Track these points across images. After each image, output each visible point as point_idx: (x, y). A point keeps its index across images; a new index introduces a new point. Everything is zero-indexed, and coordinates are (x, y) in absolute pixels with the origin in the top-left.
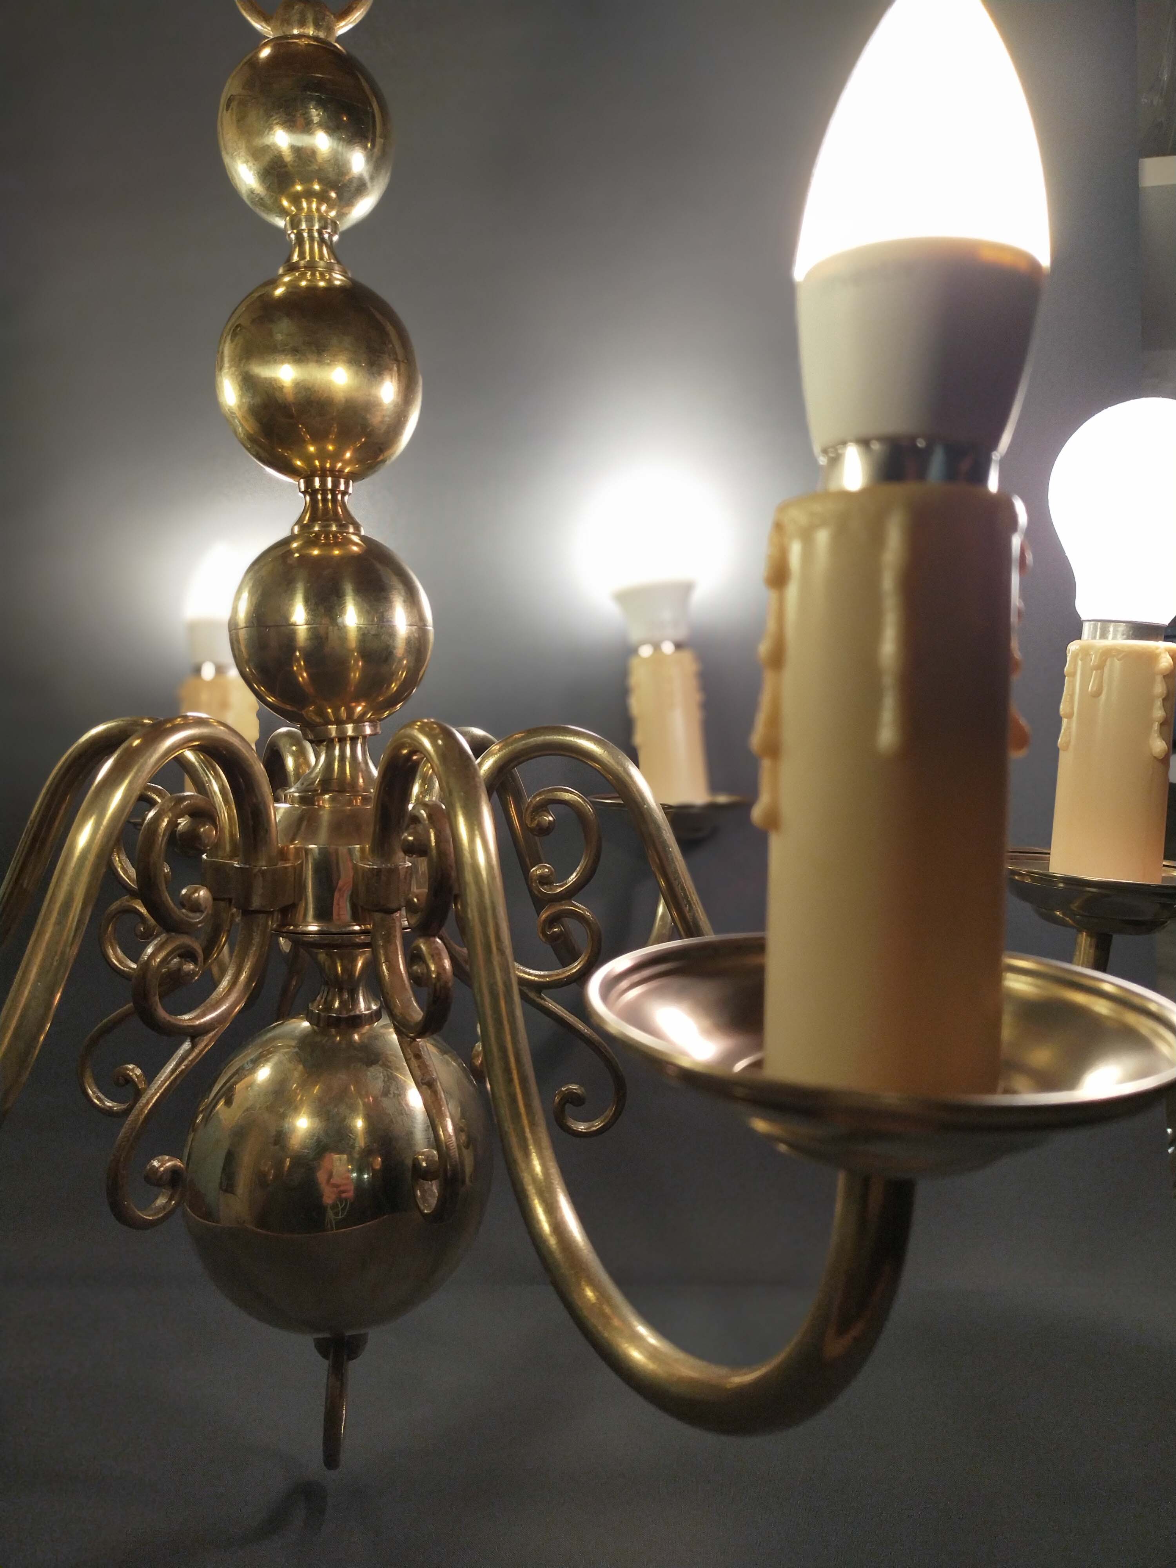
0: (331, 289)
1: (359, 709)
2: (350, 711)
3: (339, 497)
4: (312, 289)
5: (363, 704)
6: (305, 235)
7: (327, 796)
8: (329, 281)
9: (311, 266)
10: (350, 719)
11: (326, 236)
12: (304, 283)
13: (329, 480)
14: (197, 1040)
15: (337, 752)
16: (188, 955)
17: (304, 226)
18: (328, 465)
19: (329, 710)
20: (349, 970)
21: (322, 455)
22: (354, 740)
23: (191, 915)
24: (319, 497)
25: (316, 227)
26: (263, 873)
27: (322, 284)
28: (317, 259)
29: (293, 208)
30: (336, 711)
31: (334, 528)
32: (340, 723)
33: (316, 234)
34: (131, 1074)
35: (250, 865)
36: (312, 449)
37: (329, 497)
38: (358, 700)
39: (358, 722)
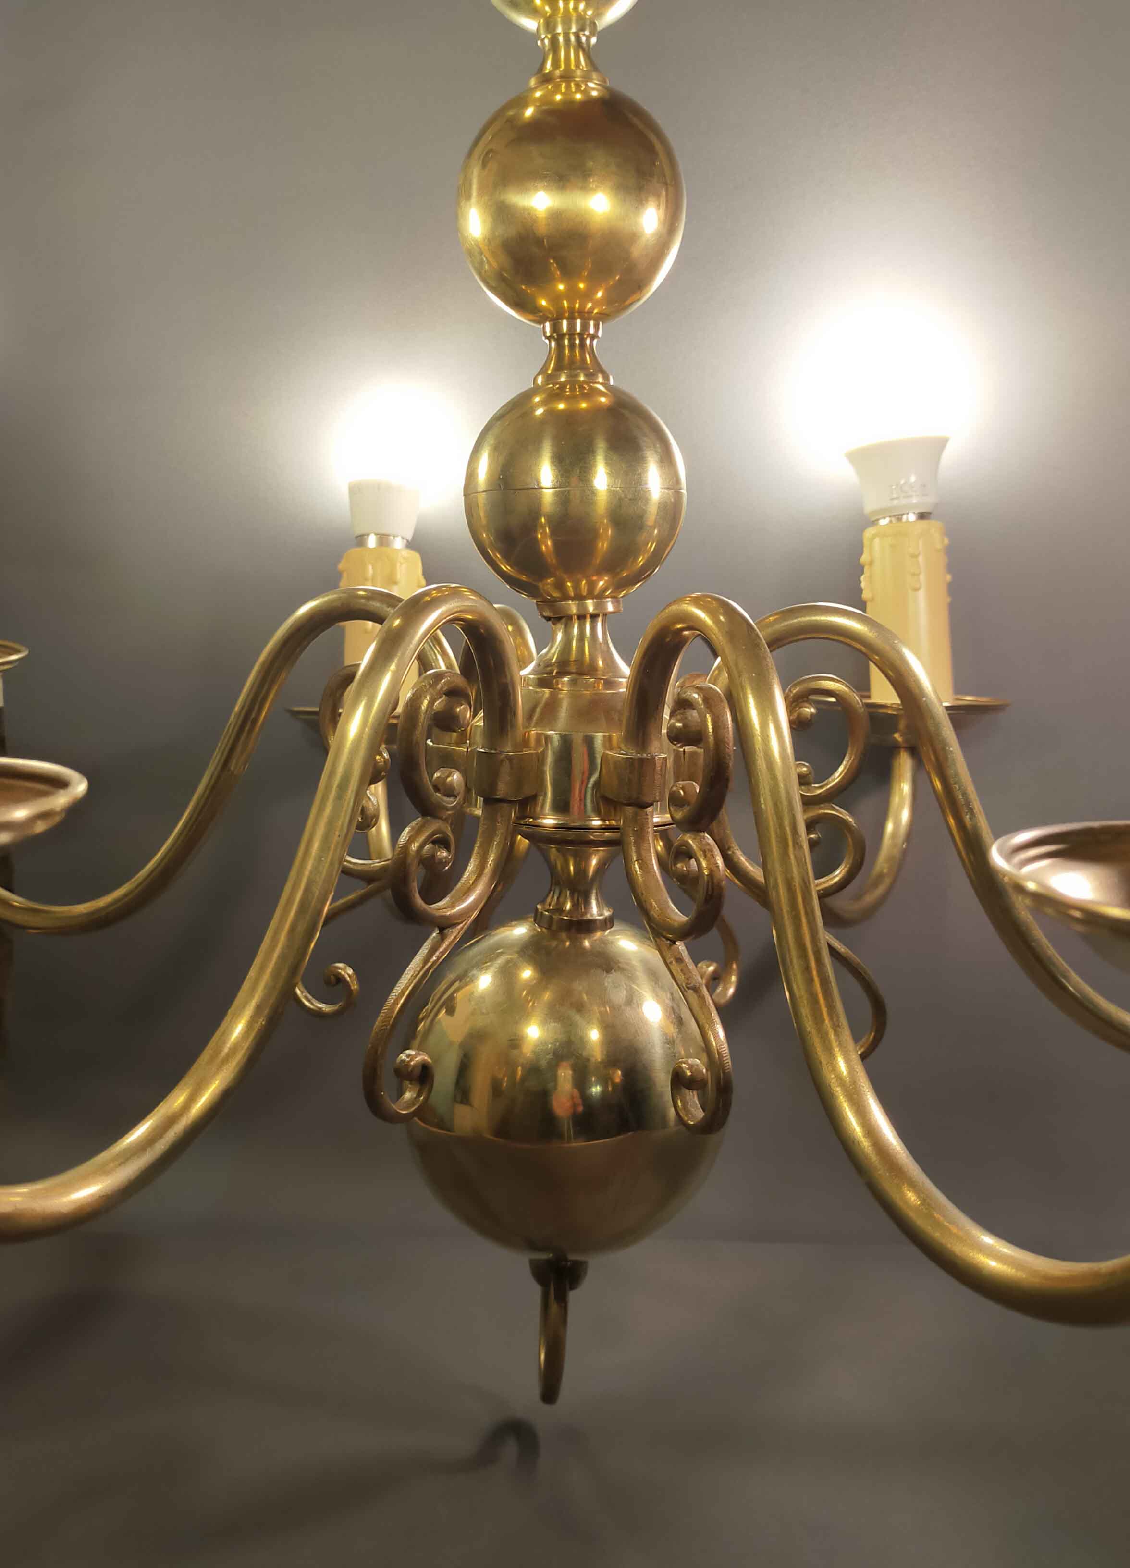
0: (589, 103)
1: (601, 583)
2: (592, 585)
3: (588, 342)
4: (569, 103)
5: (606, 578)
6: (561, 38)
7: (566, 679)
8: (585, 92)
9: (567, 77)
10: (591, 595)
11: (584, 39)
12: (558, 97)
13: (579, 322)
14: (446, 931)
15: (576, 630)
16: (443, 843)
17: (559, 30)
18: (577, 306)
19: (569, 584)
20: (581, 871)
21: (572, 293)
22: (594, 617)
23: (445, 799)
24: (566, 342)
25: (574, 29)
26: (510, 759)
27: (578, 96)
28: (573, 67)
29: (547, 8)
30: (577, 586)
31: (582, 378)
32: (580, 598)
33: (573, 38)
34: (343, 973)
35: (495, 750)
36: (561, 287)
37: (577, 342)
38: (600, 573)
39: (600, 597)
